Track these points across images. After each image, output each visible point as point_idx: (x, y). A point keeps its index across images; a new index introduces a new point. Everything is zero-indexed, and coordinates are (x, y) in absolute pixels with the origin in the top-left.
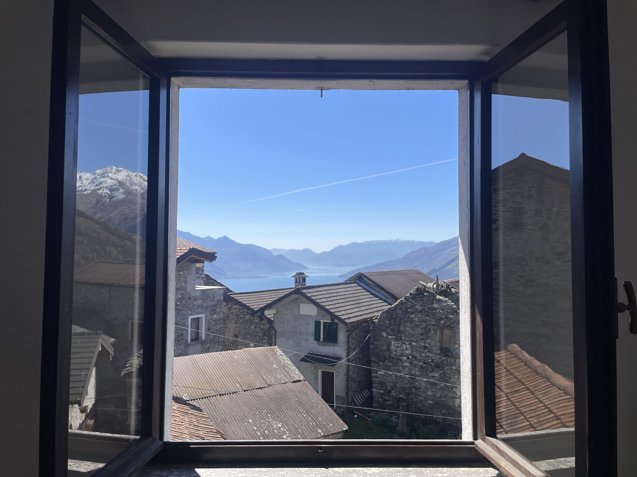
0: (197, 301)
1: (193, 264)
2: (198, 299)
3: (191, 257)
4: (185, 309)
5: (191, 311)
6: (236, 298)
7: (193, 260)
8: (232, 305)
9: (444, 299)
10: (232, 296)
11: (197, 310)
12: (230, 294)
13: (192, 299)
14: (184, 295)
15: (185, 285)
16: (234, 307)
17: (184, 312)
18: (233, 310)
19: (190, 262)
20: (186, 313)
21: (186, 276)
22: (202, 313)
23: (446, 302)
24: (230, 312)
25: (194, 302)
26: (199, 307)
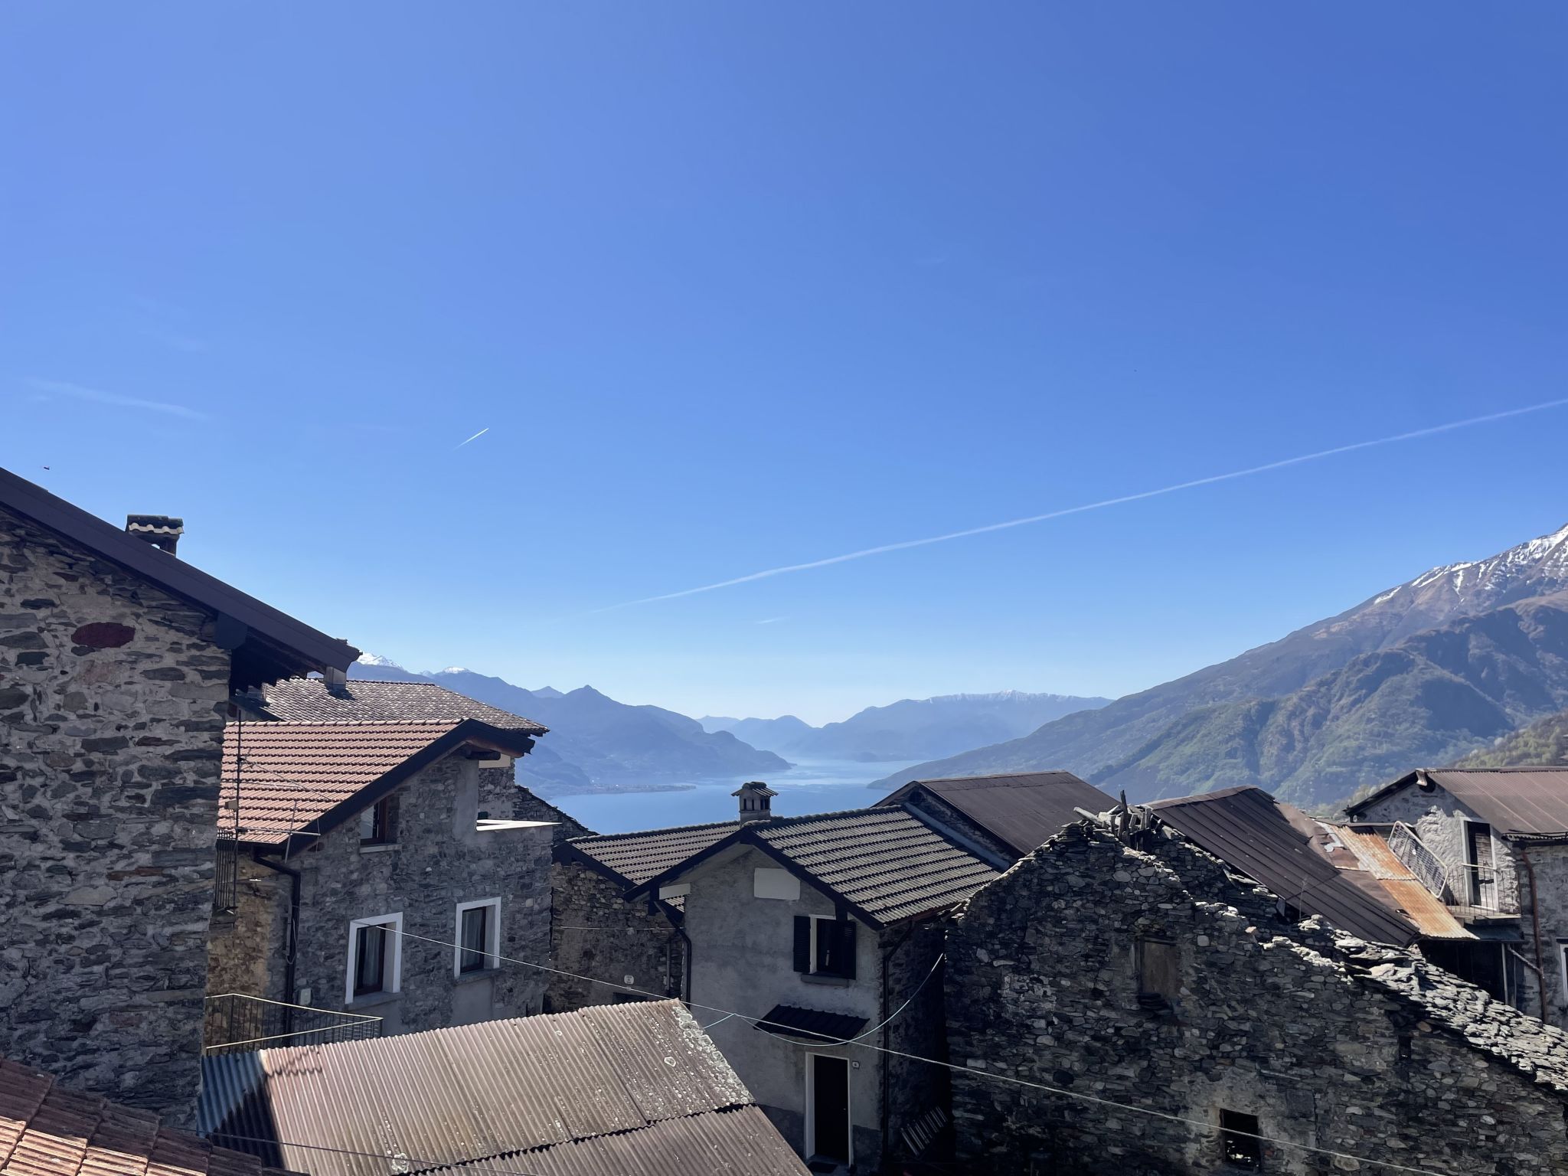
0: (480, 863)
1: (471, 763)
2: (483, 856)
3: (464, 743)
4: (445, 884)
5: (464, 890)
6: (588, 852)
7: (469, 752)
8: (579, 870)
9: (1145, 858)
10: (578, 846)
11: (480, 888)
12: (571, 842)
13: (468, 858)
14: (445, 845)
15: (447, 821)
16: (582, 876)
17: (443, 893)
18: (580, 883)
19: (463, 757)
20: (450, 894)
21: (453, 794)
22: (493, 895)
23: (1149, 865)
24: (573, 889)
25: (473, 866)
26: (484, 877)
